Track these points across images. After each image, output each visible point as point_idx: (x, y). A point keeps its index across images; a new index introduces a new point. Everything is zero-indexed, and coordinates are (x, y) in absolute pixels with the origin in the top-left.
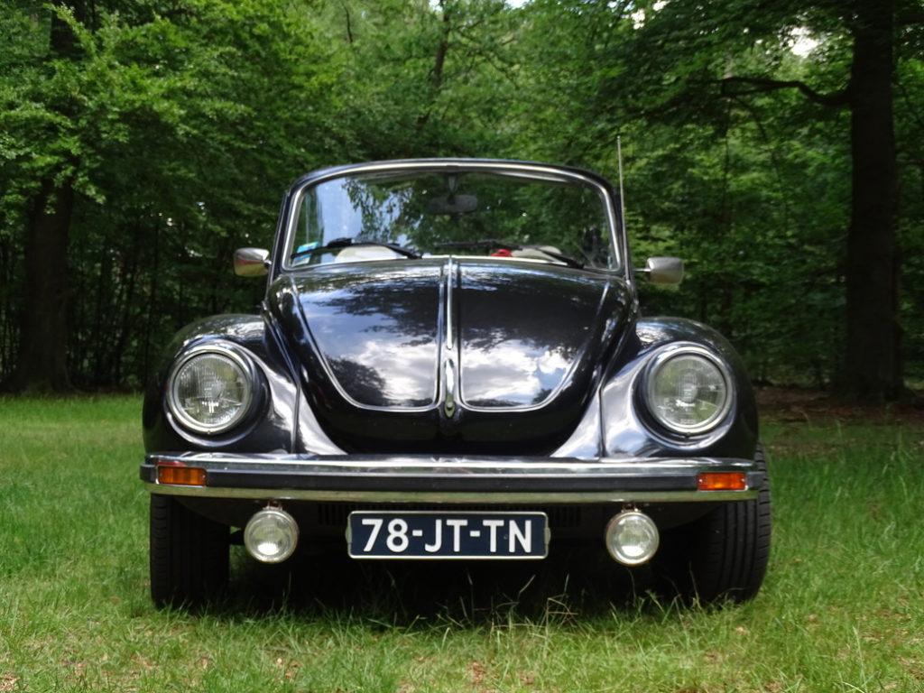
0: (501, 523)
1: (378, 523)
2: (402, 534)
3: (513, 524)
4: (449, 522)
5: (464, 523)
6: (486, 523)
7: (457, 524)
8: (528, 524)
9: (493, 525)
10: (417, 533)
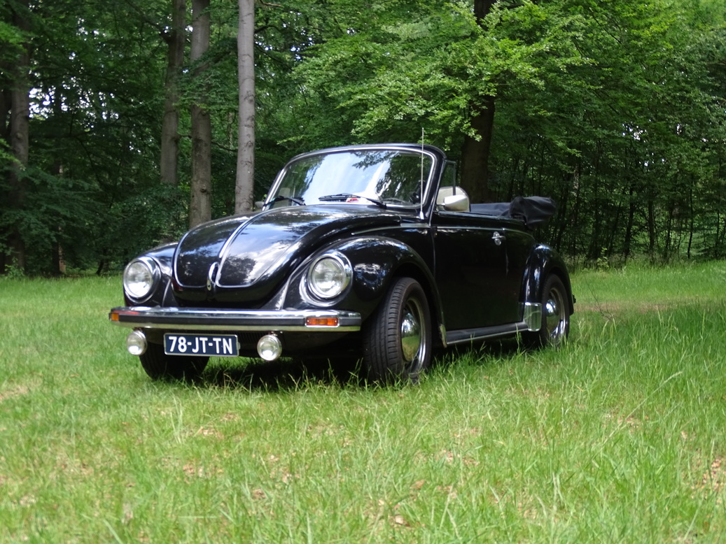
0: (220, 340)
1: (174, 339)
2: (184, 344)
3: (224, 340)
4: (201, 339)
5: (206, 339)
6: (214, 339)
7: (204, 340)
8: (230, 340)
9: (217, 340)
10: (190, 344)
